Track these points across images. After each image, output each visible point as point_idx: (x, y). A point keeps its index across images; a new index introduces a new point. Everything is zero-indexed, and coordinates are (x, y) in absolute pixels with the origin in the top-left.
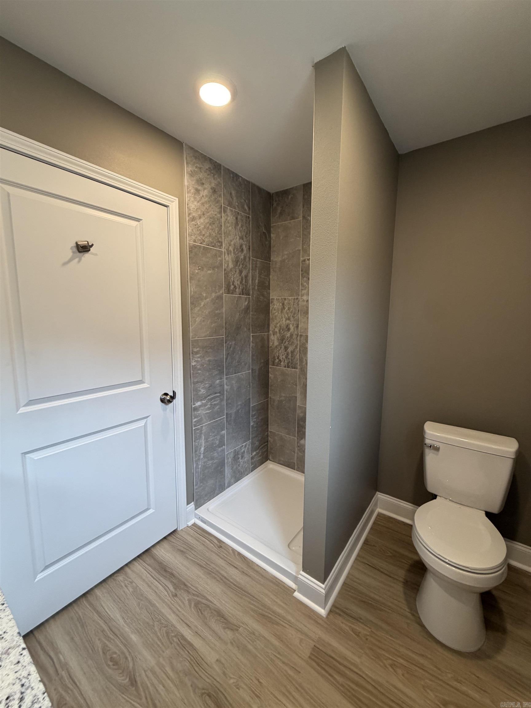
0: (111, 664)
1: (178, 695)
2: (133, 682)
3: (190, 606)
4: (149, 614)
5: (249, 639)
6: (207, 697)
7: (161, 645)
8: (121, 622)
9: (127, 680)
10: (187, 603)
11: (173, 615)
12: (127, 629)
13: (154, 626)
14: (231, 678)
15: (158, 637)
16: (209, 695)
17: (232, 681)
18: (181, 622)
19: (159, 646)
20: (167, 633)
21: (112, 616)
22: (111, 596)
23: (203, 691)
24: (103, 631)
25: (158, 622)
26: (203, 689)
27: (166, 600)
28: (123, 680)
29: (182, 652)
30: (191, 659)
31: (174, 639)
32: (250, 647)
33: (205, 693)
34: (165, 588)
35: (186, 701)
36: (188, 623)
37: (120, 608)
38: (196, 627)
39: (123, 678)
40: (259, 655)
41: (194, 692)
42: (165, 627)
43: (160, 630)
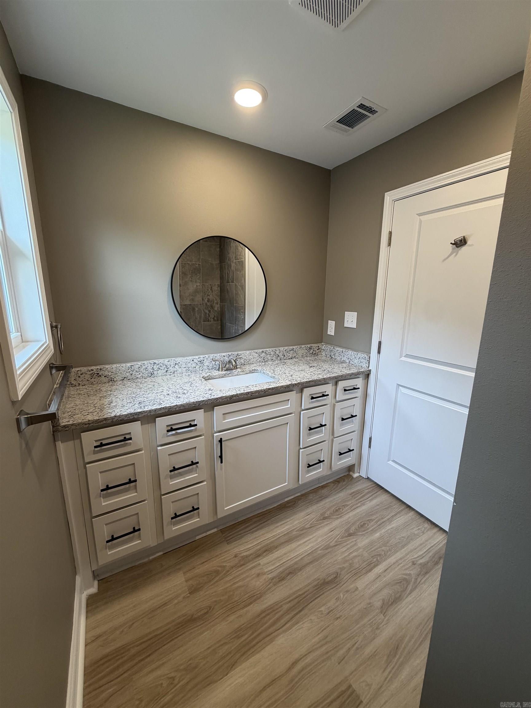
0: (362, 524)
1: (339, 558)
2: (350, 535)
3: (404, 574)
4: (395, 544)
5: (372, 622)
6: (335, 576)
7: (371, 550)
8: (389, 527)
9: (352, 532)
10: (407, 572)
11: (394, 560)
12: (383, 531)
13: (385, 546)
14: (344, 595)
15: (377, 549)
16: (336, 577)
17: (342, 596)
18: (389, 565)
19: (371, 549)
20: (380, 555)
21: (393, 522)
22: (409, 520)
23: (339, 574)
24: (382, 518)
25: (389, 549)
26: (340, 574)
27: (408, 556)
28: (352, 529)
29: (365, 563)
30: (360, 569)
31: (375, 559)
32: (366, 620)
33: (338, 574)
34: (422, 557)
35: (335, 562)
36: (388, 571)
37: (399, 527)
38: (385, 576)
39: (353, 530)
40: (358, 626)
41: (340, 568)
42: (385, 553)
43: (383, 550)
